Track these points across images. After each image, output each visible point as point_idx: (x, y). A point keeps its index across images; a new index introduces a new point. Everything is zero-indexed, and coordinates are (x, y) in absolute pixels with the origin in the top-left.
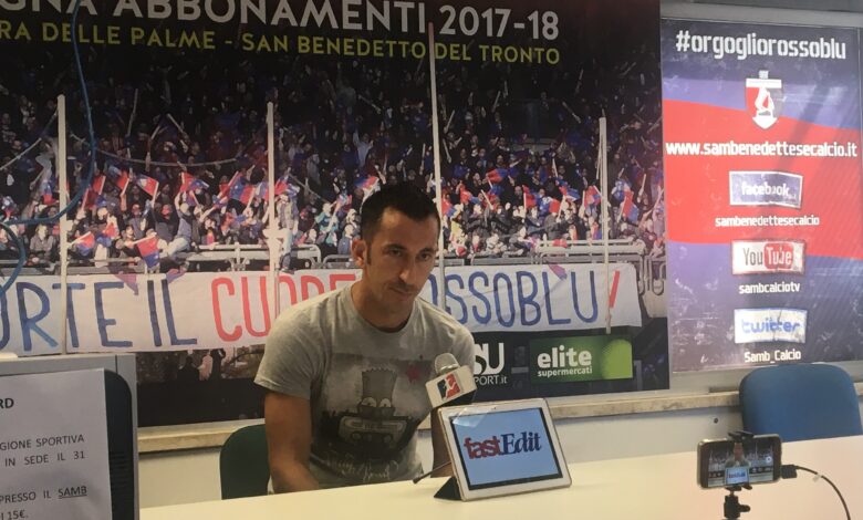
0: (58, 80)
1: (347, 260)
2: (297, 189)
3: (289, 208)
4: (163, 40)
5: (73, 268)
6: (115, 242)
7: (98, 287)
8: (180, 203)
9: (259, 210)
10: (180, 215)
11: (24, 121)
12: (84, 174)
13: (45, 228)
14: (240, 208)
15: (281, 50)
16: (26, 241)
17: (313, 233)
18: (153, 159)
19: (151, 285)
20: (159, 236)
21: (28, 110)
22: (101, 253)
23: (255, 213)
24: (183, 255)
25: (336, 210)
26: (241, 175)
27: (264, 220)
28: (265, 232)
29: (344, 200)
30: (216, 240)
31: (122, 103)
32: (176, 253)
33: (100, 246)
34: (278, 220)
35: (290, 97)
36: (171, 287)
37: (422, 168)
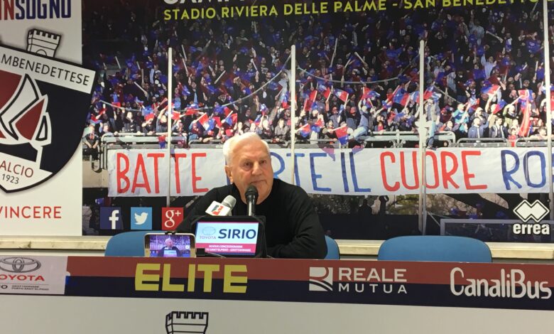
0: (292, 37)
1: (475, 142)
2: (440, 95)
3: (433, 107)
4: (353, 7)
5: (298, 145)
6: (322, 130)
7: (312, 156)
8: (362, 106)
9: (413, 109)
10: (361, 113)
11: (273, 61)
12: (305, 90)
13: (283, 121)
14: (400, 108)
15: (431, 7)
16: (273, 129)
17: (450, 124)
18: (345, 80)
19: (343, 155)
20: (348, 126)
21: (275, 55)
22: (314, 136)
23: (410, 111)
24: (363, 137)
25: (467, 108)
26: (401, 87)
27: (416, 116)
28: (416, 123)
29: (473, 101)
30: (384, 129)
31: (328, 47)
32: (359, 136)
33: (313, 132)
34: (425, 116)
35: (436, 36)
36: (355, 157)
37: (535, 78)
